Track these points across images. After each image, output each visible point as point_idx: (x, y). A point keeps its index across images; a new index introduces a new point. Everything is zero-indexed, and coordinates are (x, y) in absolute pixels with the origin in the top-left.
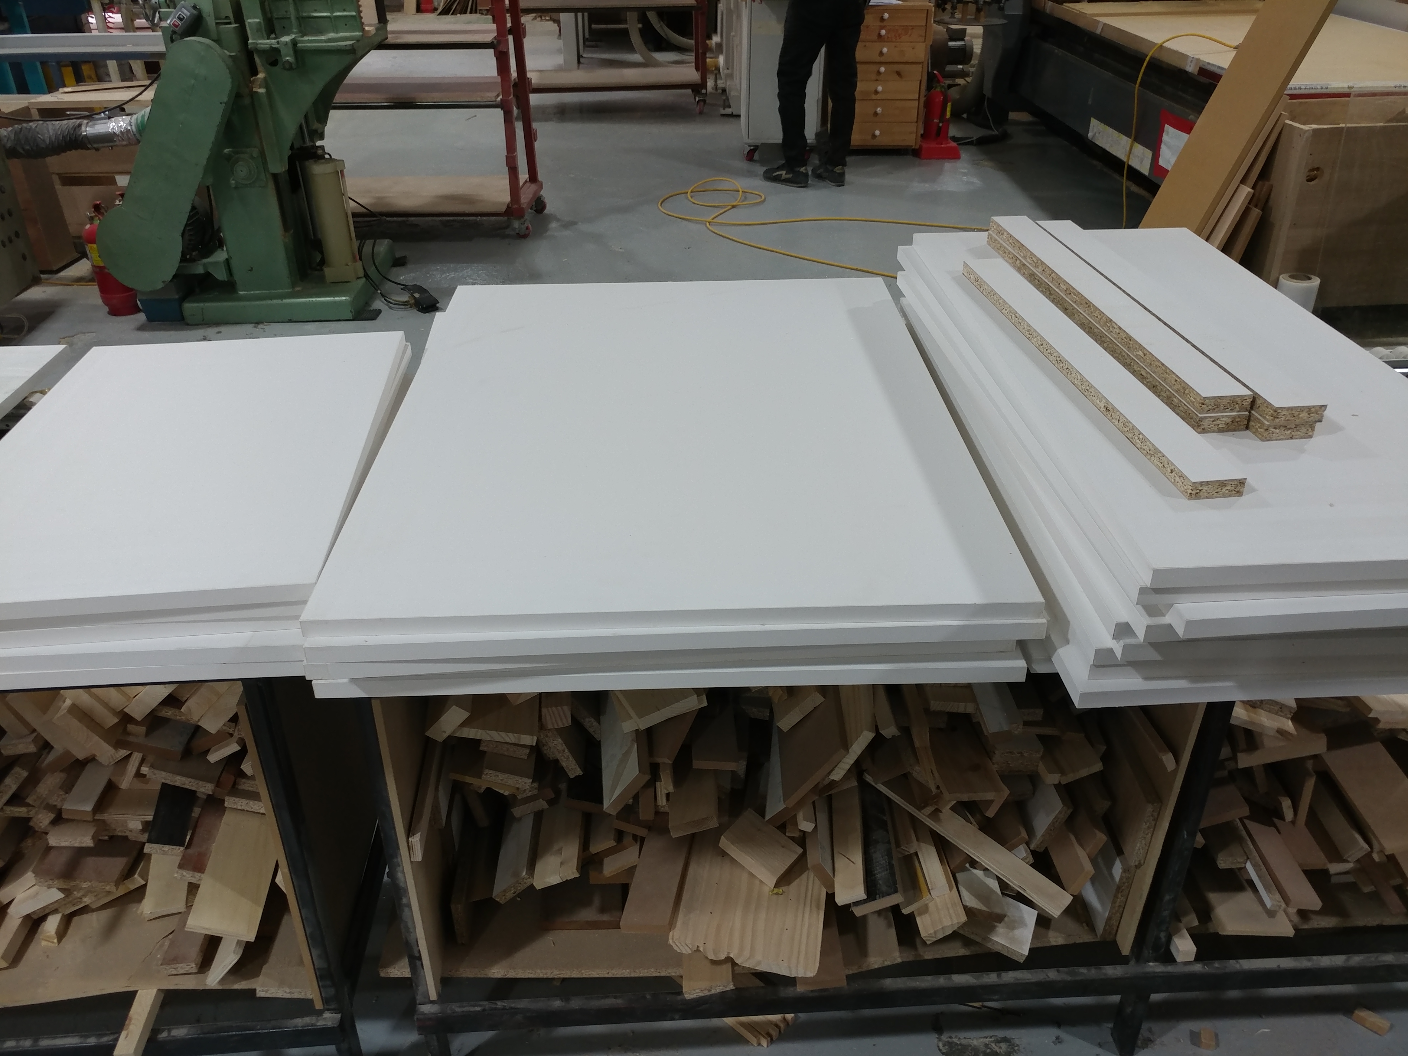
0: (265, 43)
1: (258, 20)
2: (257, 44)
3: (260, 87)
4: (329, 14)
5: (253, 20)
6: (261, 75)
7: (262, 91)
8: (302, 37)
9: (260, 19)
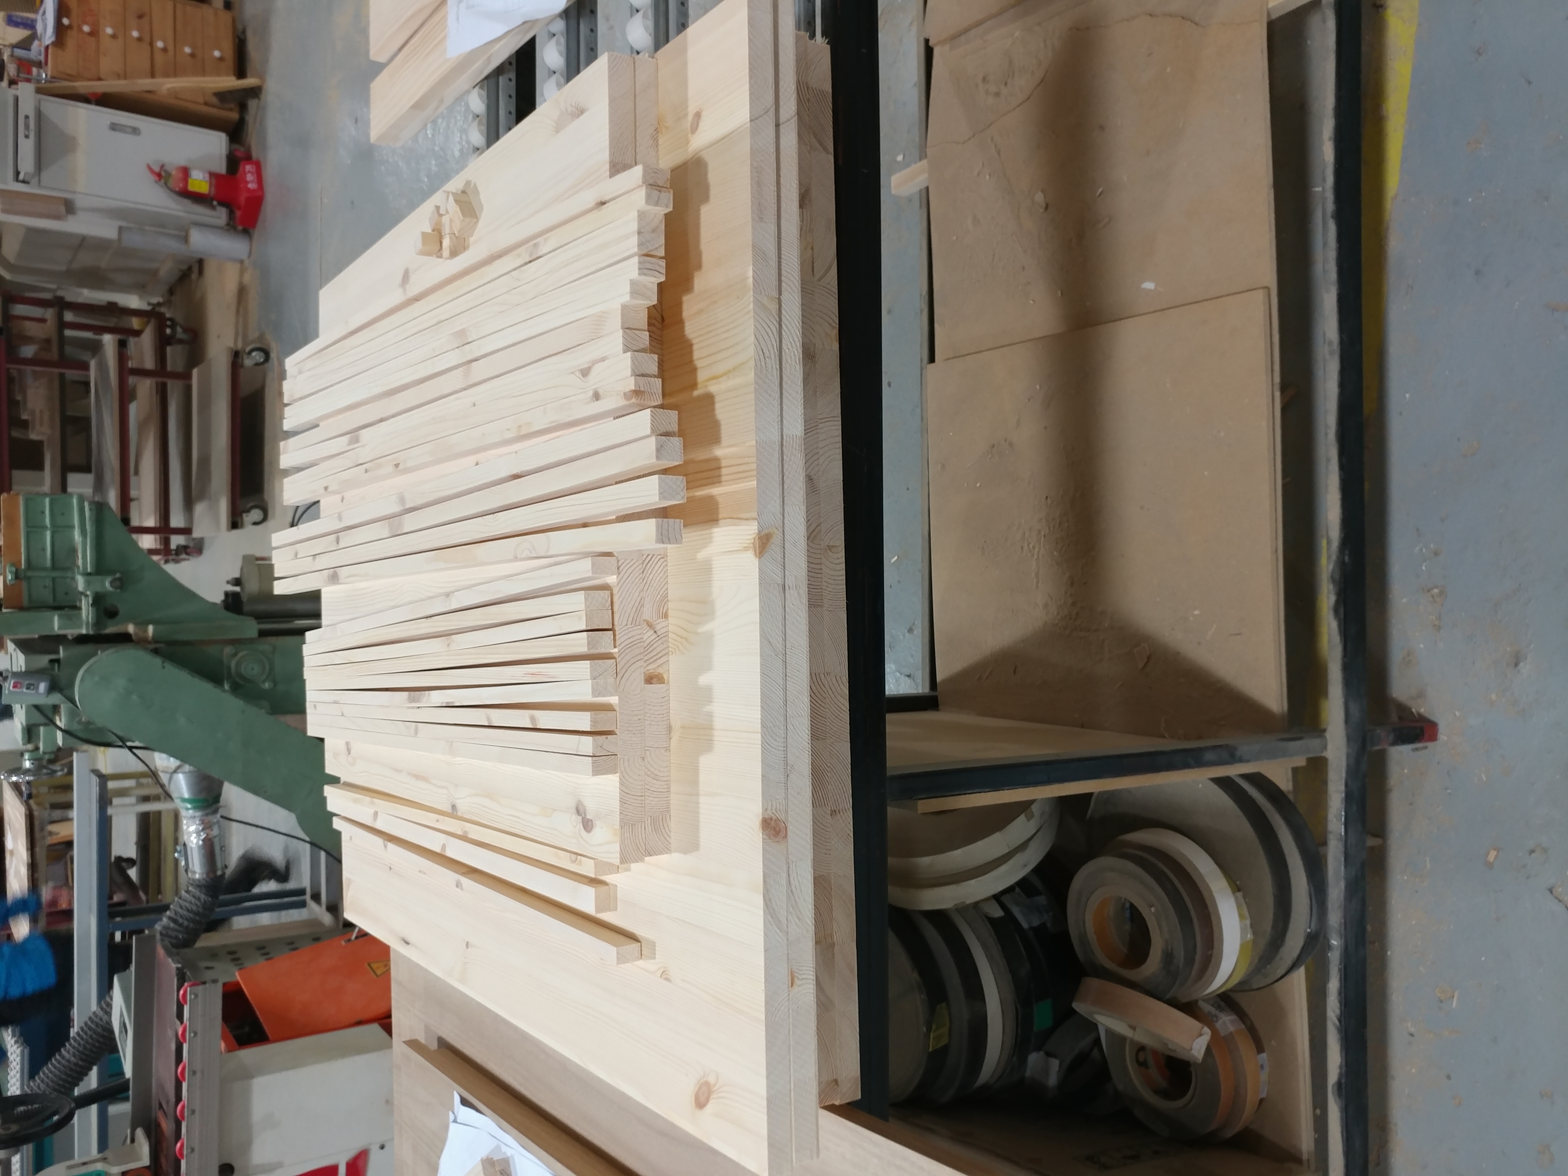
0: (86, 611)
1: (56, 618)
2: (88, 623)
3: (146, 631)
4: (48, 534)
5: (56, 624)
6: (131, 628)
7: (151, 629)
8: (78, 567)
9: (54, 616)
